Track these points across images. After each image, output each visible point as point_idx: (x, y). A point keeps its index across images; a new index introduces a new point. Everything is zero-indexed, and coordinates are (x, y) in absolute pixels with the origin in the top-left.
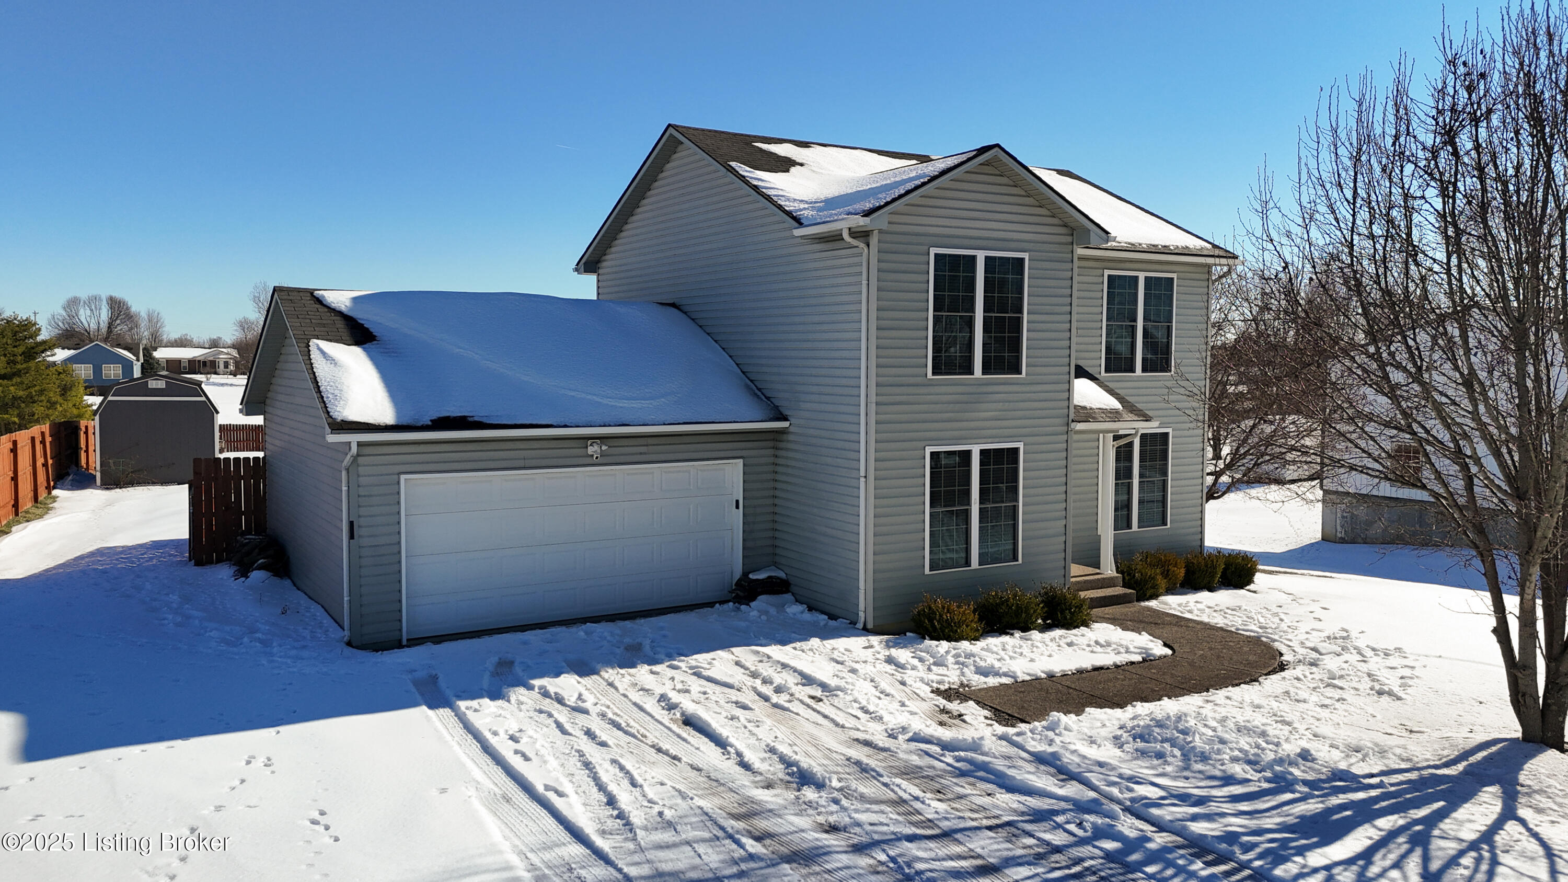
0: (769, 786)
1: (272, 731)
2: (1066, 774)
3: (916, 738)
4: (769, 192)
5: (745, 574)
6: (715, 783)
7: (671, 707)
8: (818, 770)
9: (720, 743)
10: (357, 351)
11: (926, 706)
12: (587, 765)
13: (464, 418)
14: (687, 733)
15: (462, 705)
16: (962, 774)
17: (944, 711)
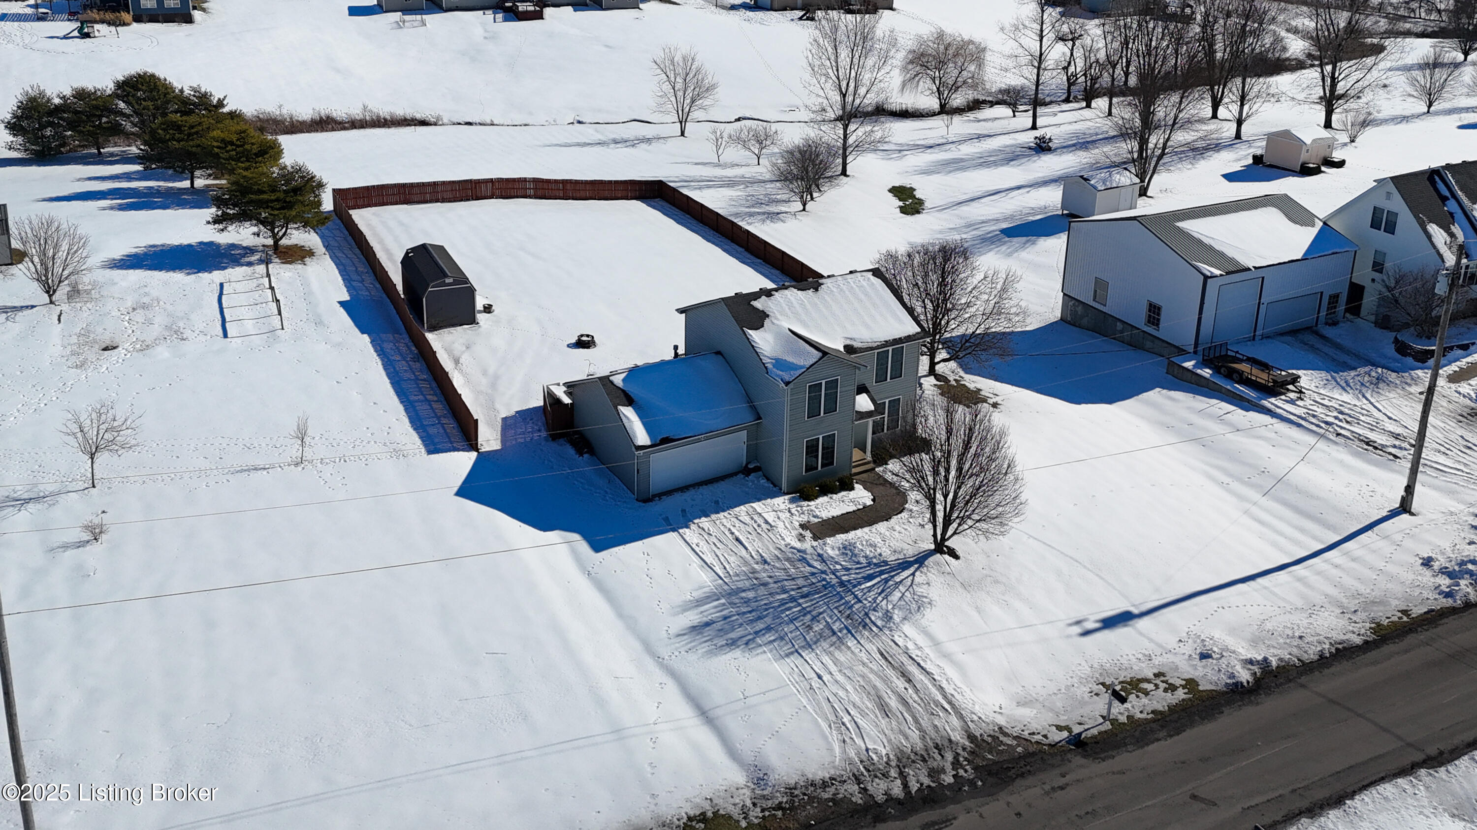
0: (757, 563)
1: (640, 543)
2: (823, 561)
3: (792, 548)
4: (758, 350)
5: (747, 464)
6: (746, 563)
7: (732, 533)
8: (768, 560)
9: (746, 548)
10: (630, 408)
11: (796, 532)
12: (717, 556)
13: (667, 438)
14: (737, 543)
15: (681, 531)
16: (800, 560)
17: (801, 534)
